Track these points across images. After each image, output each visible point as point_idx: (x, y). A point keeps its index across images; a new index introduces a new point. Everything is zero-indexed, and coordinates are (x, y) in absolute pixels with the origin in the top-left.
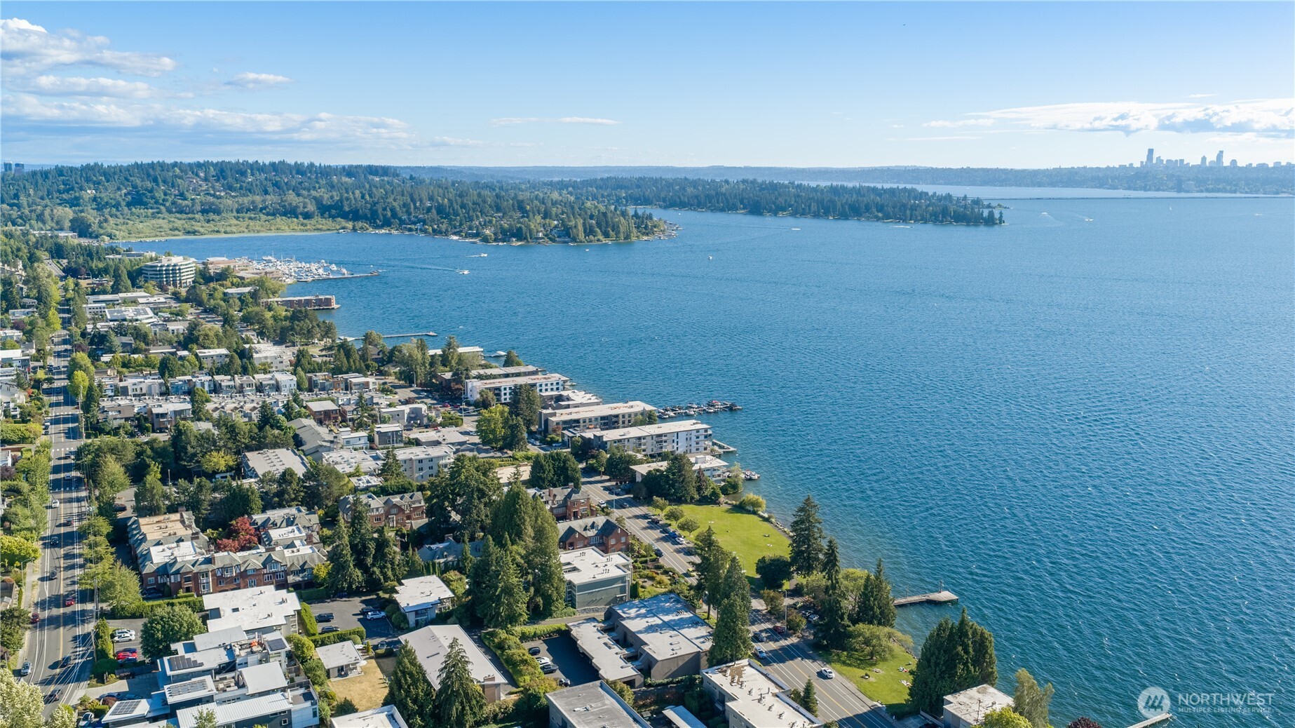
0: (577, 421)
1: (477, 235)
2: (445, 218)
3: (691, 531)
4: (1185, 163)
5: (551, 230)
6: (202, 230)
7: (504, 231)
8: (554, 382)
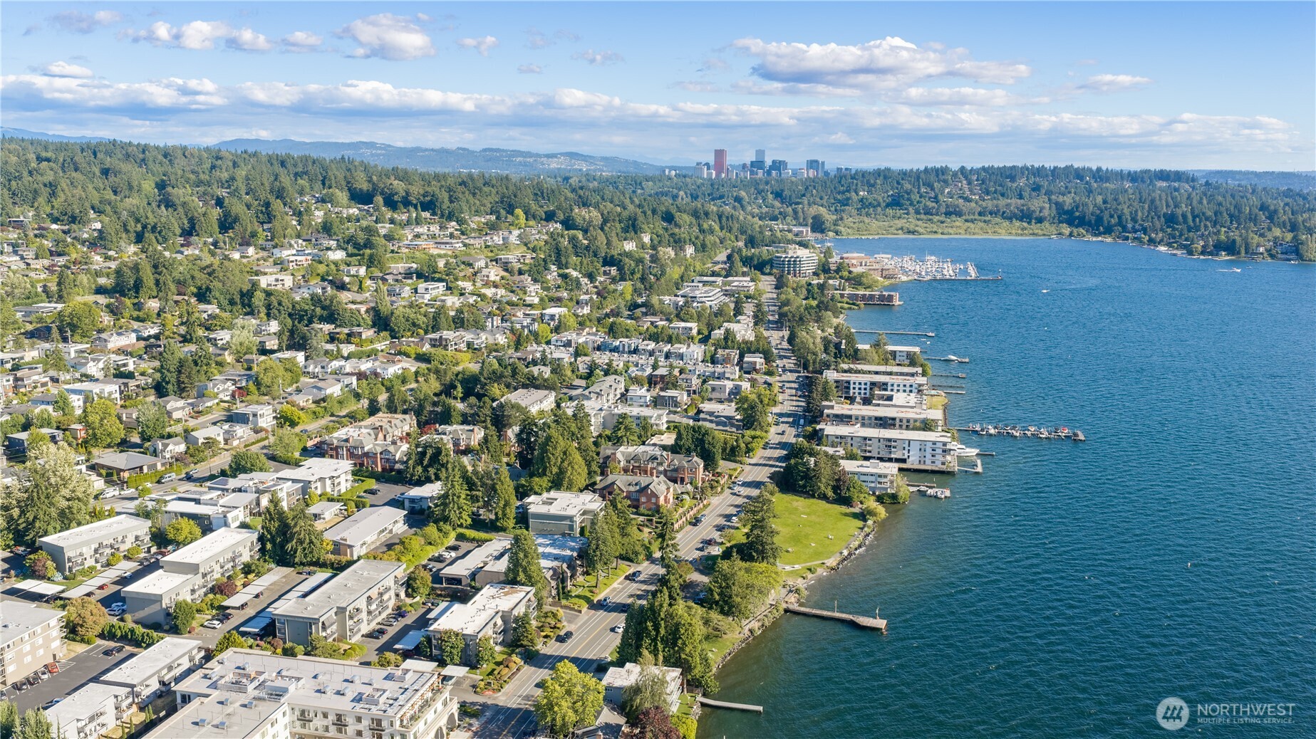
6: (921, 230)
8: (908, 384)
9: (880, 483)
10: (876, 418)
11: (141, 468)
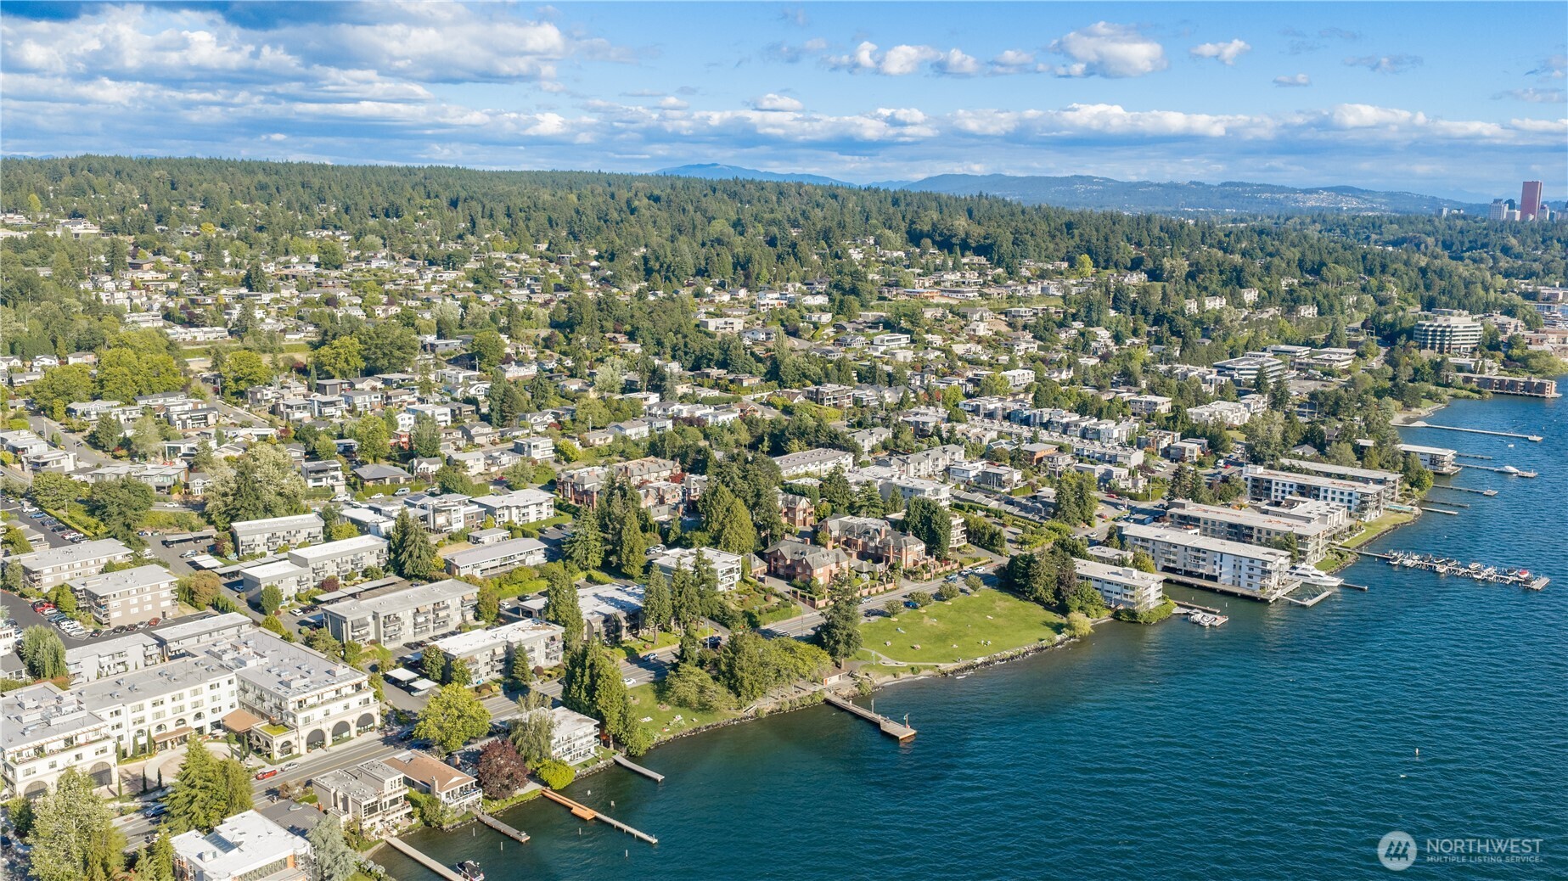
8: (1347, 490)
9: (1126, 596)
10: (1231, 525)
11: (384, 479)
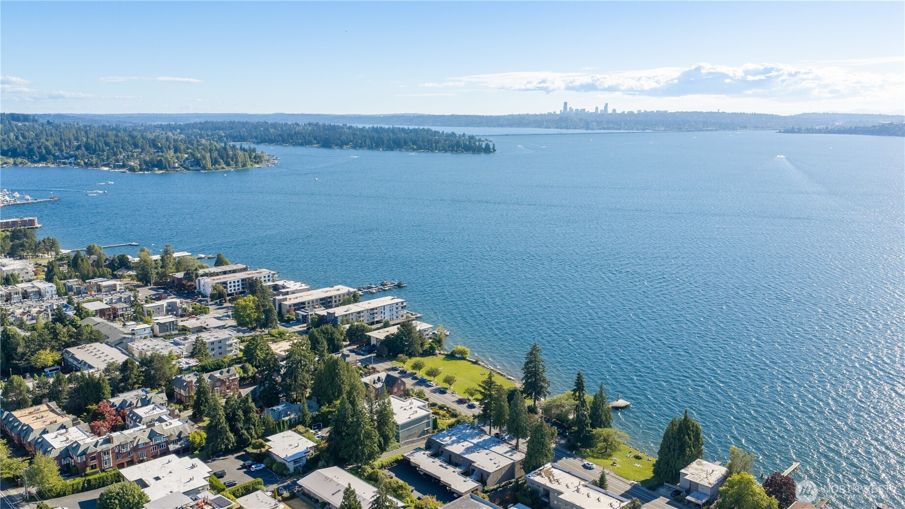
0: (303, 303)
1: (124, 166)
2: (93, 154)
3: (435, 376)
4: (586, 111)
5: (184, 161)
7: (146, 163)
